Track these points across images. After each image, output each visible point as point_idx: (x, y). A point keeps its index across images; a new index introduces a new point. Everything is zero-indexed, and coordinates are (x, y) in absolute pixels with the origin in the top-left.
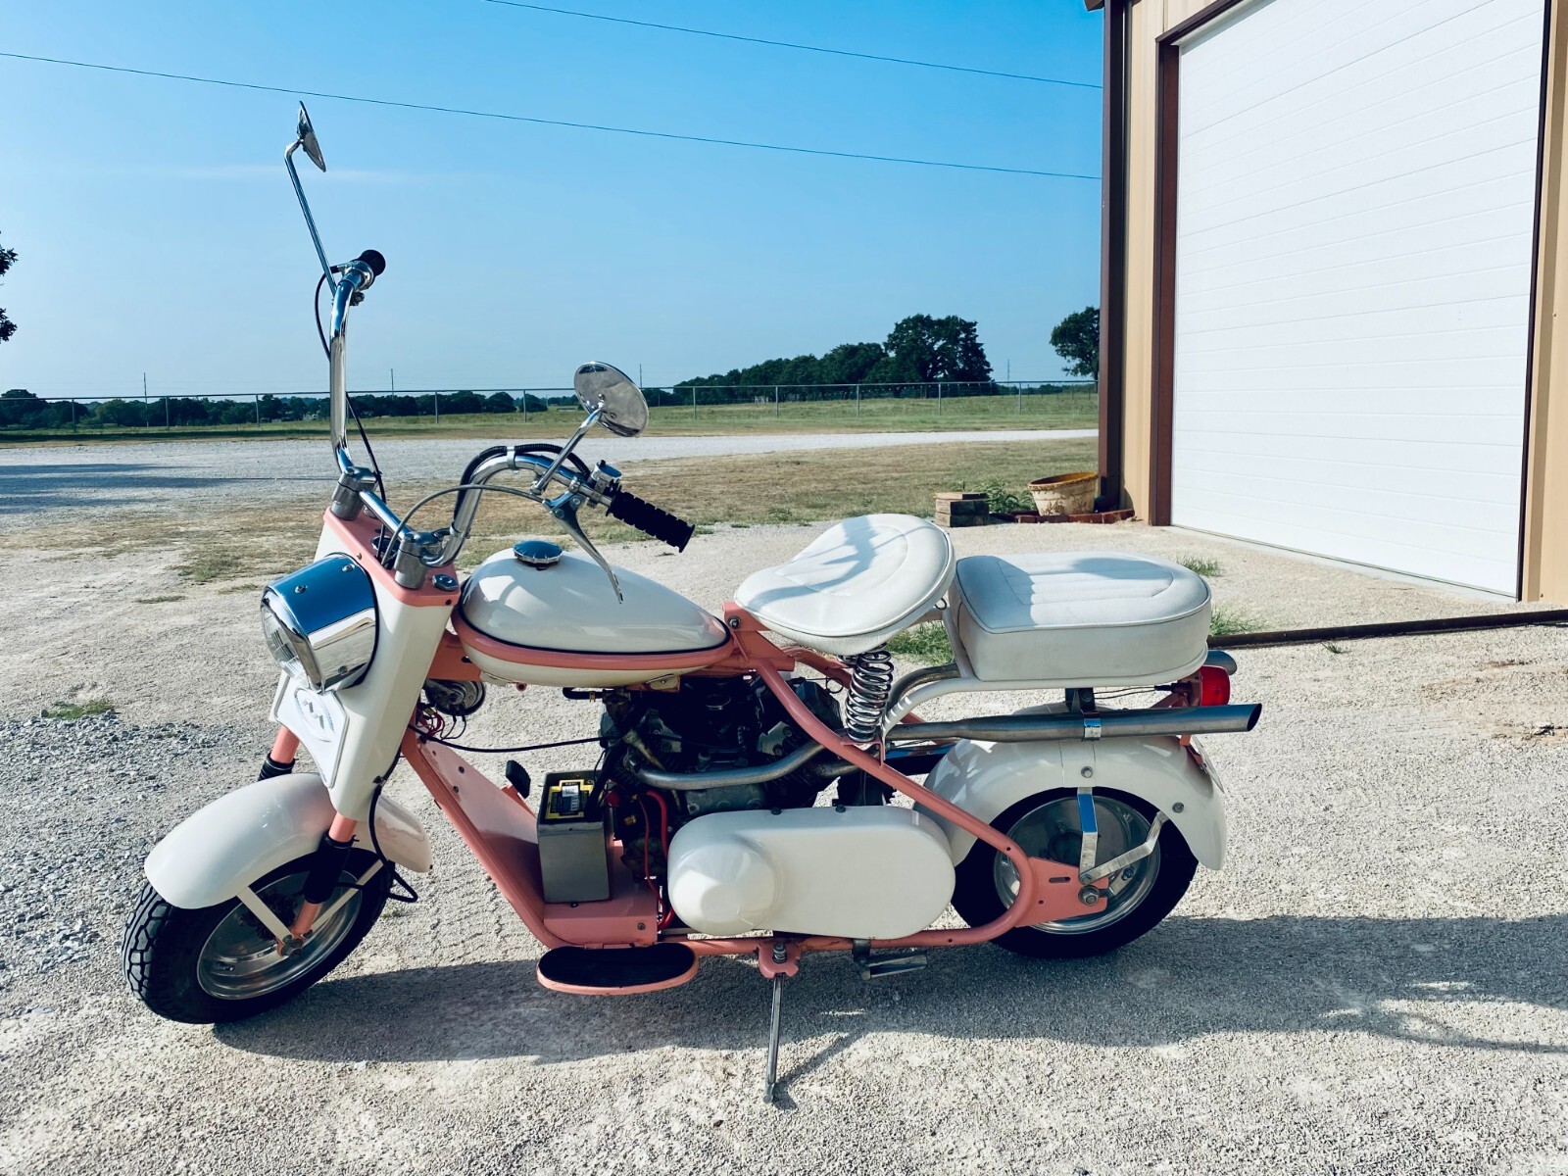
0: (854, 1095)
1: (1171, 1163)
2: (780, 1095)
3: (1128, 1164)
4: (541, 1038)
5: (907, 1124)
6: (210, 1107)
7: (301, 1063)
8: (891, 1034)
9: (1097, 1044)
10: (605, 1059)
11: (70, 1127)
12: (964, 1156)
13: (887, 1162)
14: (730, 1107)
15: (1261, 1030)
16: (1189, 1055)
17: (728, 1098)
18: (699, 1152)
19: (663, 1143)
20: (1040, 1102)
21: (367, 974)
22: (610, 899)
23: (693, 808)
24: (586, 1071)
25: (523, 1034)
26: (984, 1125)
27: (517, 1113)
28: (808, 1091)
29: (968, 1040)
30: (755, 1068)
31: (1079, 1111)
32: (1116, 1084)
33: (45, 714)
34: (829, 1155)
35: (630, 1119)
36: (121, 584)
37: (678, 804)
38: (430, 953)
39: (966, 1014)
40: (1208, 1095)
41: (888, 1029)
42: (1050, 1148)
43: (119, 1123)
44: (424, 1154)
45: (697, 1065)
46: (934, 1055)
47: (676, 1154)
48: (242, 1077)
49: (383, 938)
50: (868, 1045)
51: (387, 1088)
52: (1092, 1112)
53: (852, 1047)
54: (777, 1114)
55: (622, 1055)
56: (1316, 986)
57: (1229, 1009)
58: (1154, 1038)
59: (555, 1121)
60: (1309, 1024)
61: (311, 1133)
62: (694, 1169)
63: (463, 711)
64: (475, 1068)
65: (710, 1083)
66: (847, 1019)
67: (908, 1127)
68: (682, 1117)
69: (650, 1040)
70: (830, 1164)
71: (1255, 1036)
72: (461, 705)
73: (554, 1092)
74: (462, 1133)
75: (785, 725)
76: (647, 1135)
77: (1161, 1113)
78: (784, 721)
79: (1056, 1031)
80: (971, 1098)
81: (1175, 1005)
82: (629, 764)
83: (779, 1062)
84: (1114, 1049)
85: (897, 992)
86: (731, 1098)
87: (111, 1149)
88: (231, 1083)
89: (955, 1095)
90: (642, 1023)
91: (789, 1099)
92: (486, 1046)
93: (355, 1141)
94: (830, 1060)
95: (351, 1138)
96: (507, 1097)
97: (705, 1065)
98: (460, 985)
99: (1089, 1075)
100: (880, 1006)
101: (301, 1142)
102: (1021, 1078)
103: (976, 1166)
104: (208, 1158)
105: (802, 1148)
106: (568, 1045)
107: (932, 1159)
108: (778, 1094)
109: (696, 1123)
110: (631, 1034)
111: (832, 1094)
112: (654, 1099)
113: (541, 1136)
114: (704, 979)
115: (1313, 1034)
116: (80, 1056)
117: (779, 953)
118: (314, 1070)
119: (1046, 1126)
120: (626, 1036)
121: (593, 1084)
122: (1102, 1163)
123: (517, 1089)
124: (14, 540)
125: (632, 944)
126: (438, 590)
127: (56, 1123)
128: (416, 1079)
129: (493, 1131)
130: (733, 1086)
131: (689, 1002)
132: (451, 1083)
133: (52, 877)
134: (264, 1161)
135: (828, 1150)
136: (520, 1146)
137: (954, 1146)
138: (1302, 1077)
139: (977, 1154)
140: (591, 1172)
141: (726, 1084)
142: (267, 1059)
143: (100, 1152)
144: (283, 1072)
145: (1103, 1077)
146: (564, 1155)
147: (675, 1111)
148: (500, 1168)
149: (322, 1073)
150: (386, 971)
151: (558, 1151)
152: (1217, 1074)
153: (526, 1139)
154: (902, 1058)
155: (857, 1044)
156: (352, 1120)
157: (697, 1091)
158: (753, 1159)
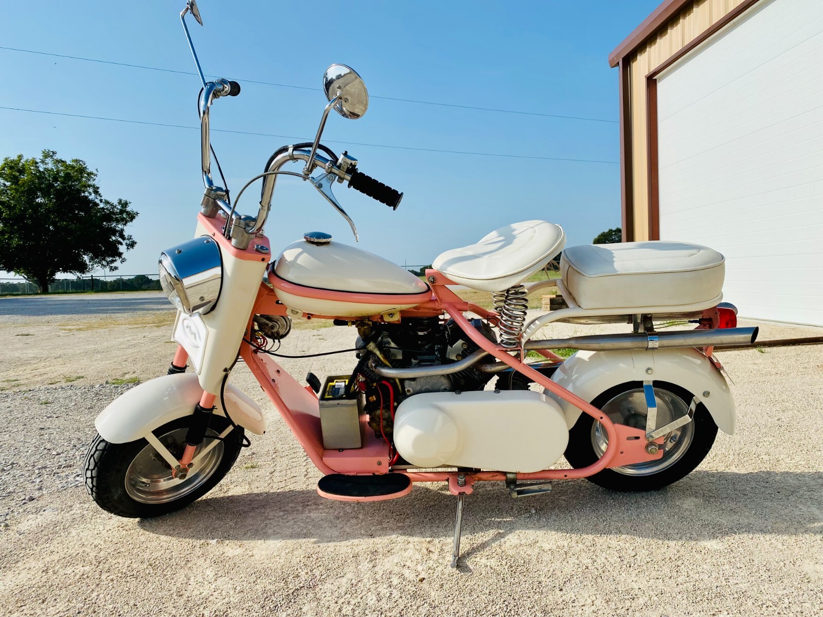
0: (509, 564)
1: (728, 614)
2: (461, 564)
3: (698, 614)
4: (321, 529)
5: (543, 583)
6: (122, 563)
7: (181, 540)
8: (531, 531)
9: (663, 539)
10: (356, 541)
11: (40, 572)
12: (583, 604)
13: (531, 606)
14: (430, 570)
15: (771, 533)
16: (726, 547)
17: (429, 565)
18: (409, 596)
19: (387, 590)
20: (630, 572)
21: (230, 495)
22: (362, 448)
23: (409, 391)
24: (344, 547)
25: (310, 527)
26: (594, 586)
27: (300, 570)
28: (479, 562)
29: (579, 535)
30: (446, 548)
31: (658, 578)
32: (680, 563)
33: (107, 383)
34: (493, 601)
35: (367, 576)
36: (160, 336)
37: (400, 389)
38: (267, 485)
39: (576, 521)
40: (744, 571)
41: (528, 529)
42: (641, 601)
43: (69, 570)
44: (238, 593)
45: (411, 546)
46: (558, 543)
47: (394, 597)
48: (146, 546)
49: (243, 478)
50: (516, 537)
51: (226, 555)
52: (667, 579)
53: (506, 538)
54: (459, 575)
55: (366, 540)
56: (801, 509)
57: (747, 521)
58: (699, 537)
59: (322, 575)
60: (803, 530)
61: (175, 579)
62: (405, 607)
63: (278, 336)
64: (280, 544)
65: (419, 557)
66: (503, 523)
67: (544, 585)
68: (399, 575)
69: (384, 531)
70: (493, 607)
71: (768, 537)
72: (278, 333)
73: (323, 559)
74: (264, 581)
75: (463, 342)
76: (377, 585)
77: (714, 581)
78: (462, 340)
79: (635, 531)
80: (584, 569)
81: (709, 518)
82: (372, 365)
83: (461, 545)
84: (675, 542)
85: (533, 508)
86: (430, 565)
87: (59, 584)
88: (139, 550)
89: (574, 567)
90: (380, 523)
91: (467, 567)
92: (288, 533)
93: (200, 584)
94: (493, 545)
95: (198, 582)
96: (295, 561)
97: (416, 546)
98: (280, 501)
99: (660, 557)
100: (523, 516)
101: (168, 583)
102: (615, 558)
103: (591, 611)
104: (111, 591)
105: (475, 596)
106: (336, 533)
107: (561, 606)
108: (460, 563)
109: (408, 579)
110: (373, 528)
111: (494, 564)
112: (384, 564)
113: (311, 584)
114: (418, 500)
115: (807, 536)
116: (62, 534)
117: (461, 480)
118: (187, 544)
119: (637, 587)
120: (370, 529)
121: (347, 555)
122: (679, 613)
123: (302, 557)
124: (120, 322)
125: (374, 474)
126: (257, 252)
127: (35, 569)
128: (244, 550)
129: (283, 580)
130: (433, 558)
131: (409, 512)
132: (264, 552)
133: (82, 449)
134: (143, 594)
135: (491, 598)
136: (297, 590)
137: (575, 598)
138: (808, 561)
139: (592, 604)
140: (339, 607)
141: (428, 557)
142: (163, 538)
143: (52, 585)
144: (169, 544)
145: (670, 558)
146: (324, 596)
147: (396, 572)
148: (283, 603)
149: (191, 545)
150: (241, 494)
151: (320, 594)
152: (748, 558)
153: (301, 585)
154: (538, 544)
155: (510, 536)
156: (201, 572)
157: (410, 561)
158: (443, 602)
